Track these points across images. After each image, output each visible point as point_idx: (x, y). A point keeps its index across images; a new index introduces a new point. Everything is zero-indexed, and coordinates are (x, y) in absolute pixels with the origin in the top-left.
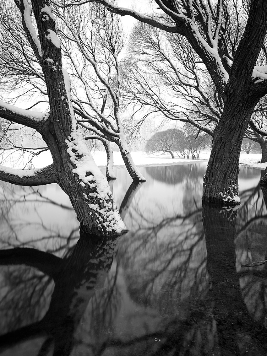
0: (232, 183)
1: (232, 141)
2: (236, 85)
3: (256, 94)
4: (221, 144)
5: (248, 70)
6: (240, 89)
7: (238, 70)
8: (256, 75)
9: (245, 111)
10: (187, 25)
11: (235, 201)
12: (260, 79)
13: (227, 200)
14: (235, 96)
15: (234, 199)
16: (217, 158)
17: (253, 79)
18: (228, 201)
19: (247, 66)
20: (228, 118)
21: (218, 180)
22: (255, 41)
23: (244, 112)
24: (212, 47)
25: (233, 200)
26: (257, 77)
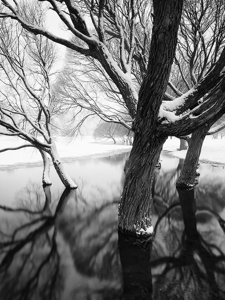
0: (144, 216)
1: (142, 178)
2: (143, 125)
3: (163, 135)
4: (132, 180)
5: (154, 112)
6: (147, 130)
7: (143, 110)
8: (162, 115)
9: (154, 149)
10: (99, 49)
11: (148, 233)
12: (167, 119)
13: (139, 233)
14: (142, 136)
15: (147, 231)
16: (129, 192)
17: (159, 119)
18: (141, 234)
19: (152, 107)
20: (137, 156)
21: (130, 213)
22: (158, 81)
23: (152, 150)
24: (125, 71)
25: (146, 233)
26: (164, 117)
